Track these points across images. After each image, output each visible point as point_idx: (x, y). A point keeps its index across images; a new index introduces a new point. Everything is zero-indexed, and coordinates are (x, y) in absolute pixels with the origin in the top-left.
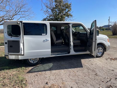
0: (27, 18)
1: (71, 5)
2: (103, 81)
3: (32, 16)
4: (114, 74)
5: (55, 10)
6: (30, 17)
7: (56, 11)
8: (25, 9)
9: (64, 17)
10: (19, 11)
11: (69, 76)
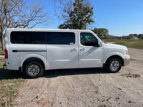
0: (44, 23)
1: (93, 9)
2: (99, 100)
3: (50, 21)
4: (118, 93)
5: (73, 15)
6: (47, 23)
7: (75, 16)
8: (42, 14)
9: (84, 23)
10: (35, 16)
11: (65, 91)
